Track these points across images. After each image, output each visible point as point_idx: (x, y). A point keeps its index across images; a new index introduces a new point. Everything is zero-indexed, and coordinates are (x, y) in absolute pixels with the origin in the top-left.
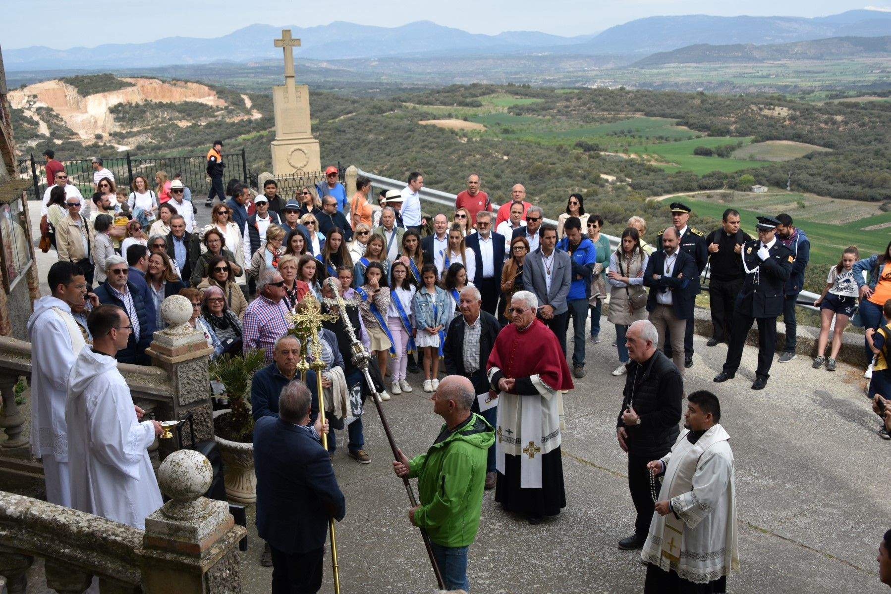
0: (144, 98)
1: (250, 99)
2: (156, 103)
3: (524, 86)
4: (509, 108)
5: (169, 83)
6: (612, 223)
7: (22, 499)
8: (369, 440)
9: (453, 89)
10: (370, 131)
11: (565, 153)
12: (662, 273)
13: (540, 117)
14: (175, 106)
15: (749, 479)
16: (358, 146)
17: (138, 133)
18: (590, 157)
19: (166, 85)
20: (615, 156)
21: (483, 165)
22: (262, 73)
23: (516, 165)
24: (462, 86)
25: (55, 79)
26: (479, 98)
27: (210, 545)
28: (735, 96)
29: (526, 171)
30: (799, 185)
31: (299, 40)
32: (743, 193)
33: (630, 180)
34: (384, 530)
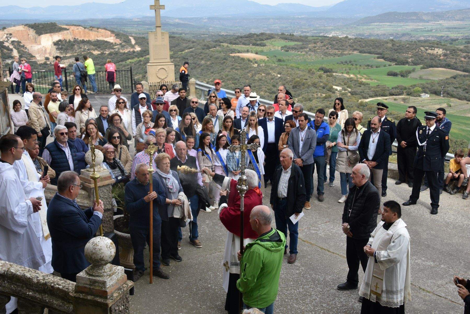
0: (74, 37)
1: (134, 39)
2: (80, 40)
3: (290, 34)
4: (282, 47)
5: (88, 29)
8: (201, 234)
9: (250, 36)
10: (202, 59)
11: (313, 73)
13: (299, 53)
14: (91, 42)
15: (419, 261)
16: (195, 67)
17: (70, 57)
18: (327, 76)
19: (86, 30)
20: (342, 76)
21: (266, 80)
22: (141, 24)
23: (285, 80)
24: (255, 34)
25: (22, 25)
26: (265, 42)
27: (113, 291)
28: (412, 42)
29: (291, 83)
30: (448, 94)
31: (164, 6)
32: (415, 98)
33: (350, 90)
34: (209, 286)
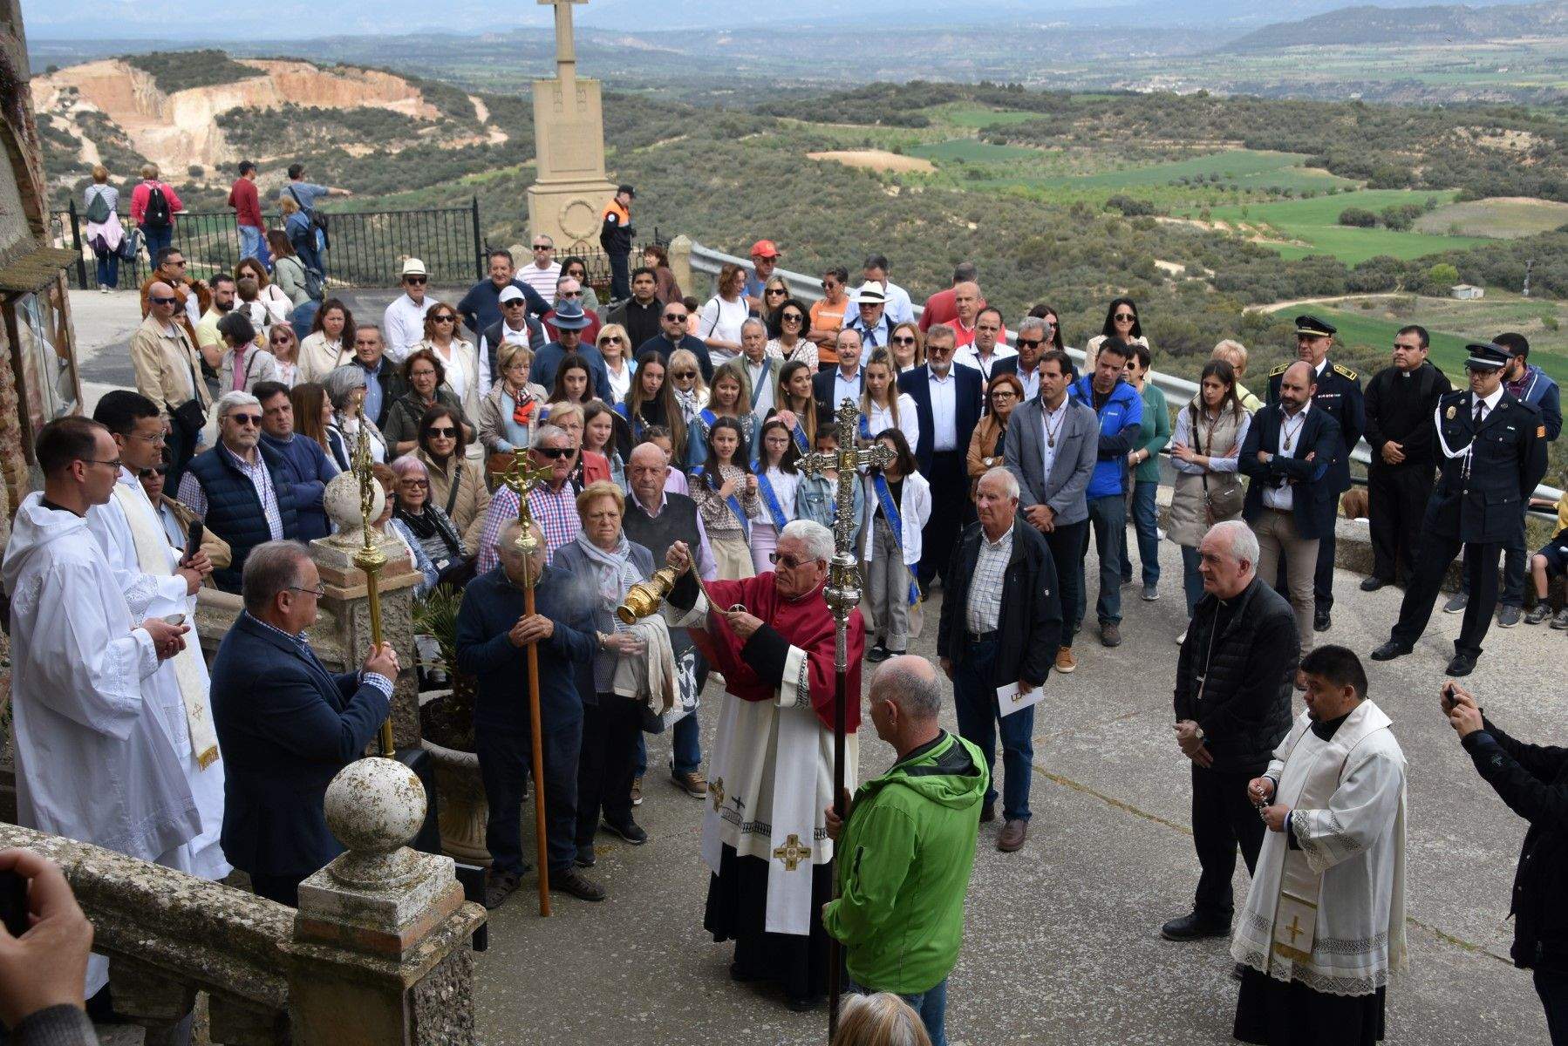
0: (283, 98)
1: (486, 104)
2: (306, 110)
3: (1011, 86)
4: (982, 130)
5: (331, 70)
6: (1176, 355)
7: (69, 843)
9: (875, 93)
10: (714, 171)
11: (1089, 217)
12: (1274, 450)
13: (1041, 149)
14: (342, 115)
15: (1438, 846)
16: (691, 199)
17: (271, 166)
18: (1136, 226)
19: (326, 75)
20: (1184, 226)
21: (929, 240)
22: (507, 55)
23: (992, 241)
24: (891, 86)
25: (112, 58)
26: (925, 111)
27: (419, 936)
28: (1426, 109)
29: (1012, 251)
30: (1548, 285)
32: (1434, 300)
33: (1212, 273)
